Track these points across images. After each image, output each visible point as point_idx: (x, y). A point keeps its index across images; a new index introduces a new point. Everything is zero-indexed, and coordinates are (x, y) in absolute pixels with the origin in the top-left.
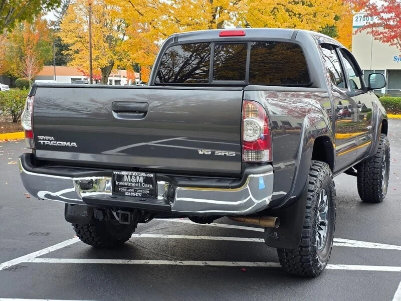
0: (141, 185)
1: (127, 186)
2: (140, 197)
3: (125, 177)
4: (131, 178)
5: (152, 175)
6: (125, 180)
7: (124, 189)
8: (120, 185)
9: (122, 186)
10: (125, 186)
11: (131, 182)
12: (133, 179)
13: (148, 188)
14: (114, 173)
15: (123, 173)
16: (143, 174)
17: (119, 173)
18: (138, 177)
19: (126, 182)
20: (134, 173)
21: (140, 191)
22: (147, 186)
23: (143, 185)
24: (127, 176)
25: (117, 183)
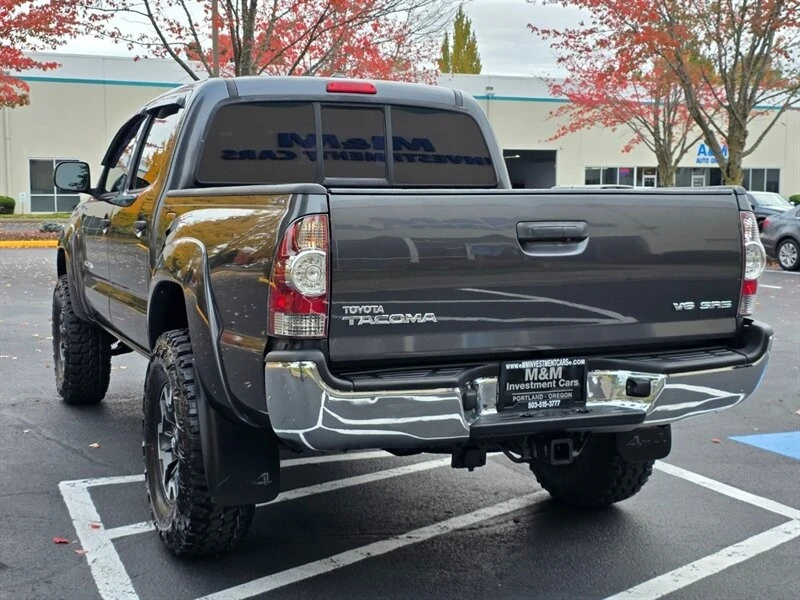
0: (557, 384)
1: (530, 390)
2: (557, 407)
3: (528, 372)
4: (539, 372)
5: (583, 362)
6: (526, 379)
7: (523, 398)
8: (516, 391)
9: (520, 390)
10: (525, 390)
11: (539, 381)
12: (542, 373)
13: (571, 388)
14: (508, 367)
15: (525, 365)
16: (566, 362)
17: (516, 366)
18: (552, 370)
19: (529, 382)
20: (547, 363)
21: (554, 395)
22: (569, 383)
23: (562, 383)
24: (532, 369)
25: (510, 387)
